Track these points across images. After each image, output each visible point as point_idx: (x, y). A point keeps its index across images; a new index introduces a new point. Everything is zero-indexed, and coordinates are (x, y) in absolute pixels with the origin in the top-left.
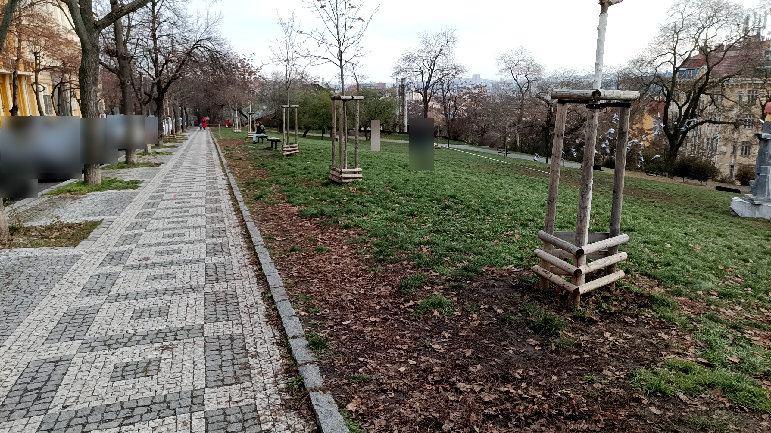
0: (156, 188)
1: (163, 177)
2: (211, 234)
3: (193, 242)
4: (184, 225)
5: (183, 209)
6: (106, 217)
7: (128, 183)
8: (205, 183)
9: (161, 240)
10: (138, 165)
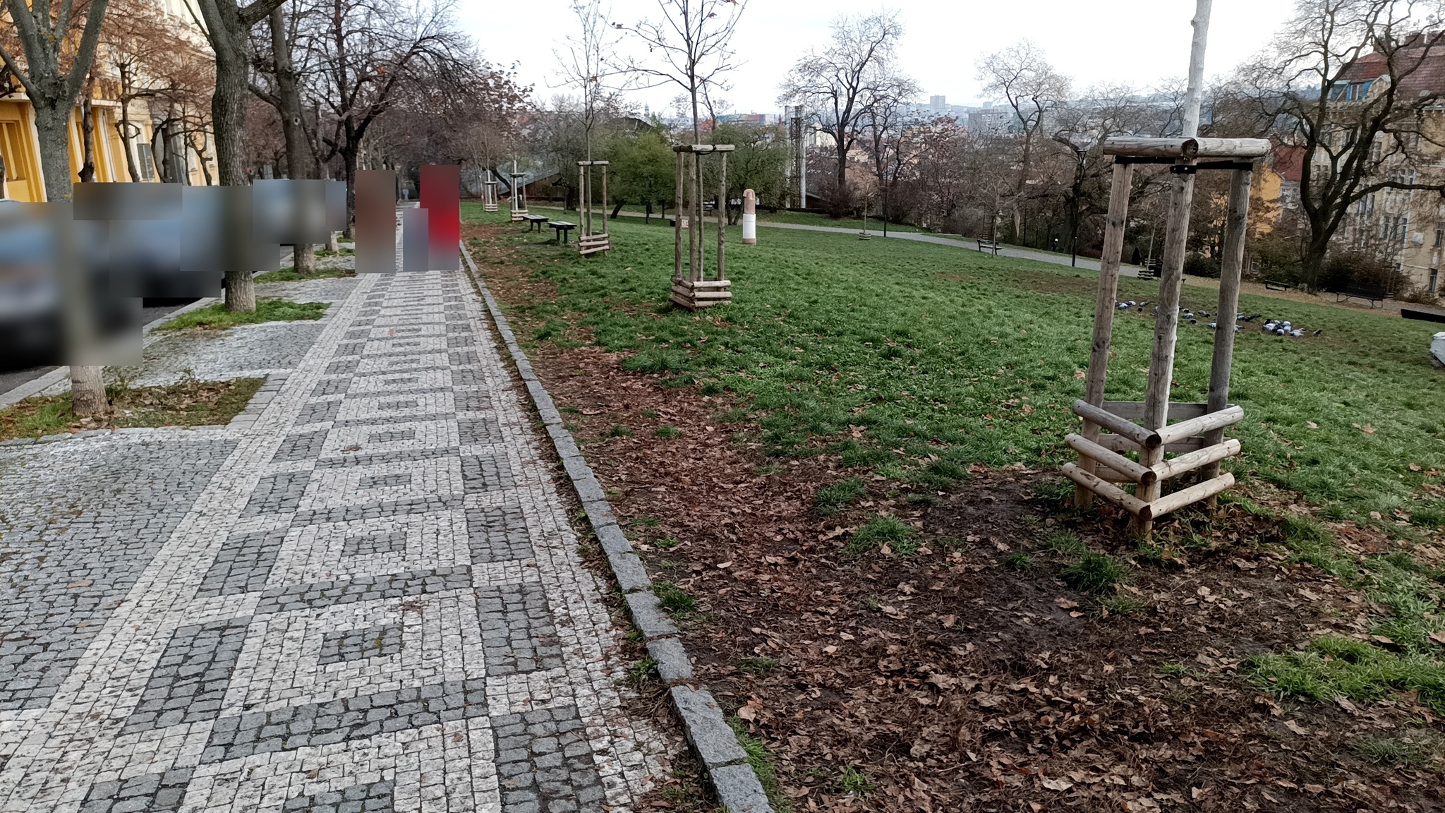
0: (354, 317)
1: (365, 296)
2: (464, 404)
3: (433, 417)
4: (414, 386)
5: (409, 357)
6: (273, 372)
7: (303, 308)
8: (442, 308)
9: (376, 414)
10: (318, 274)
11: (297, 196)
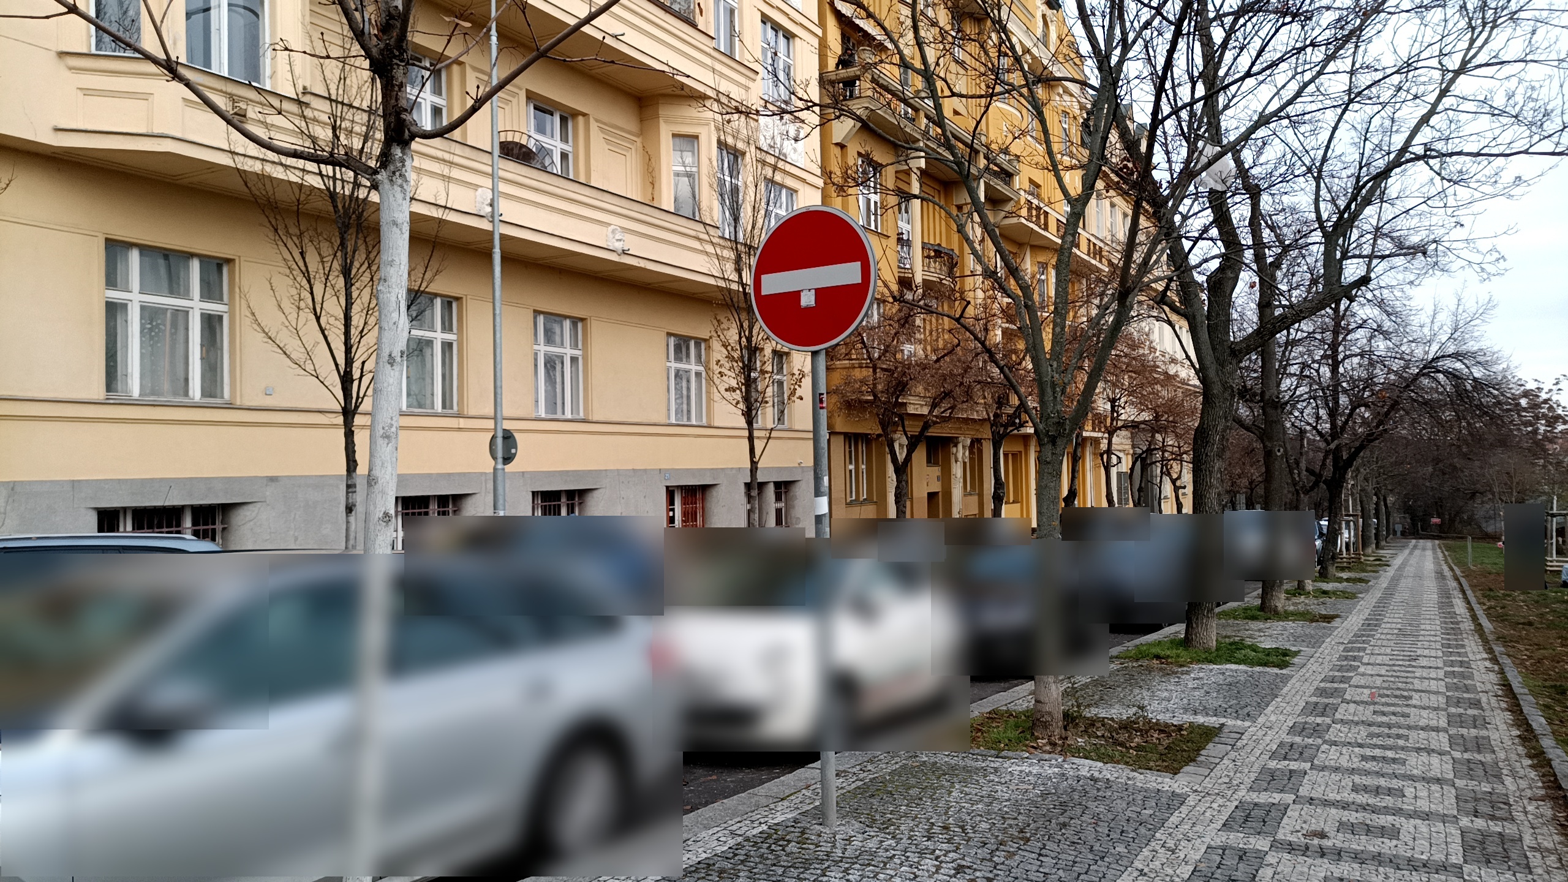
0: (1326, 670)
1: (1341, 648)
2: (1470, 806)
3: (1427, 816)
4: (1400, 770)
5: (1394, 731)
6: (1230, 722)
7: (1268, 652)
8: (1441, 673)
9: (1348, 796)
10: (1286, 616)
11: (1272, 529)
